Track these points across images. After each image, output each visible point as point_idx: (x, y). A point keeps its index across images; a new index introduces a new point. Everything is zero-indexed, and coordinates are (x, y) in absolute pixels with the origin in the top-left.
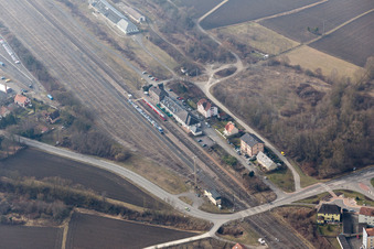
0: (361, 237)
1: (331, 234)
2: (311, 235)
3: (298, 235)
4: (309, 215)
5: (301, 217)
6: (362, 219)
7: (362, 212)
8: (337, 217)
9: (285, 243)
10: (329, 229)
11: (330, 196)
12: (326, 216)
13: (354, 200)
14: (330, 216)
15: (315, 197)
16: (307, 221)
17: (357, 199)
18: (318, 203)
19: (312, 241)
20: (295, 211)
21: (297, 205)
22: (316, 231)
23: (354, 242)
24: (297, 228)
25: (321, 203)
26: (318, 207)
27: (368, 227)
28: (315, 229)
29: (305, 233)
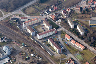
0: (22, 24)
1: (15, 25)
2: (10, 26)
3: (7, 27)
4: (8, 21)
5: (6, 22)
6: (22, 20)
7: (21, 18)
8: (16, 21)
9: (4, 29)
10: (14, 24)
11: (12, 16)
12: (13, 21)
13: (18, 16)
14: (14, 21)
15: (9, 17)
16: (8, 23)
17: (19, 15)
18: (10, 18)
19: (11, 28)
20: (5, 21)
23: (21, 26)
24: (6, 25)
25: (11, 18)
27: (24, 22)
28: (11, 25)
29: (9, 26)
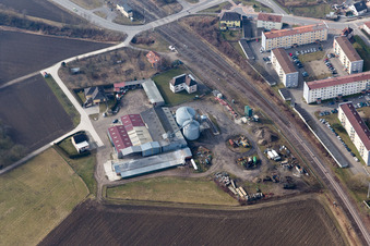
0: (260, 40)
1: (233, 39)
2: (216, 41)
3: (204, 41)
4: (213, 23)
5: (205, 25)
6: (260, 24)
7: (260, 18)
8: (238, 24)
9: (193, 48)
10: (231, 35)
11: (230, 5)
12: (228, 23)
13: (251, 8)
14: (232, 23)
15: (217, 6)
16: (211, 28)
17: (255, 6)
18: (219, 11)
19: (217, 46)
20: (200, 20)
21: (202, 14)
22: (220, 37)
23: (253, 45)
24: (203, 35)
25: (223, 11)
26: (220, 15)
27: (266, 31)
28: (218, 35)
29: (211, 39)
